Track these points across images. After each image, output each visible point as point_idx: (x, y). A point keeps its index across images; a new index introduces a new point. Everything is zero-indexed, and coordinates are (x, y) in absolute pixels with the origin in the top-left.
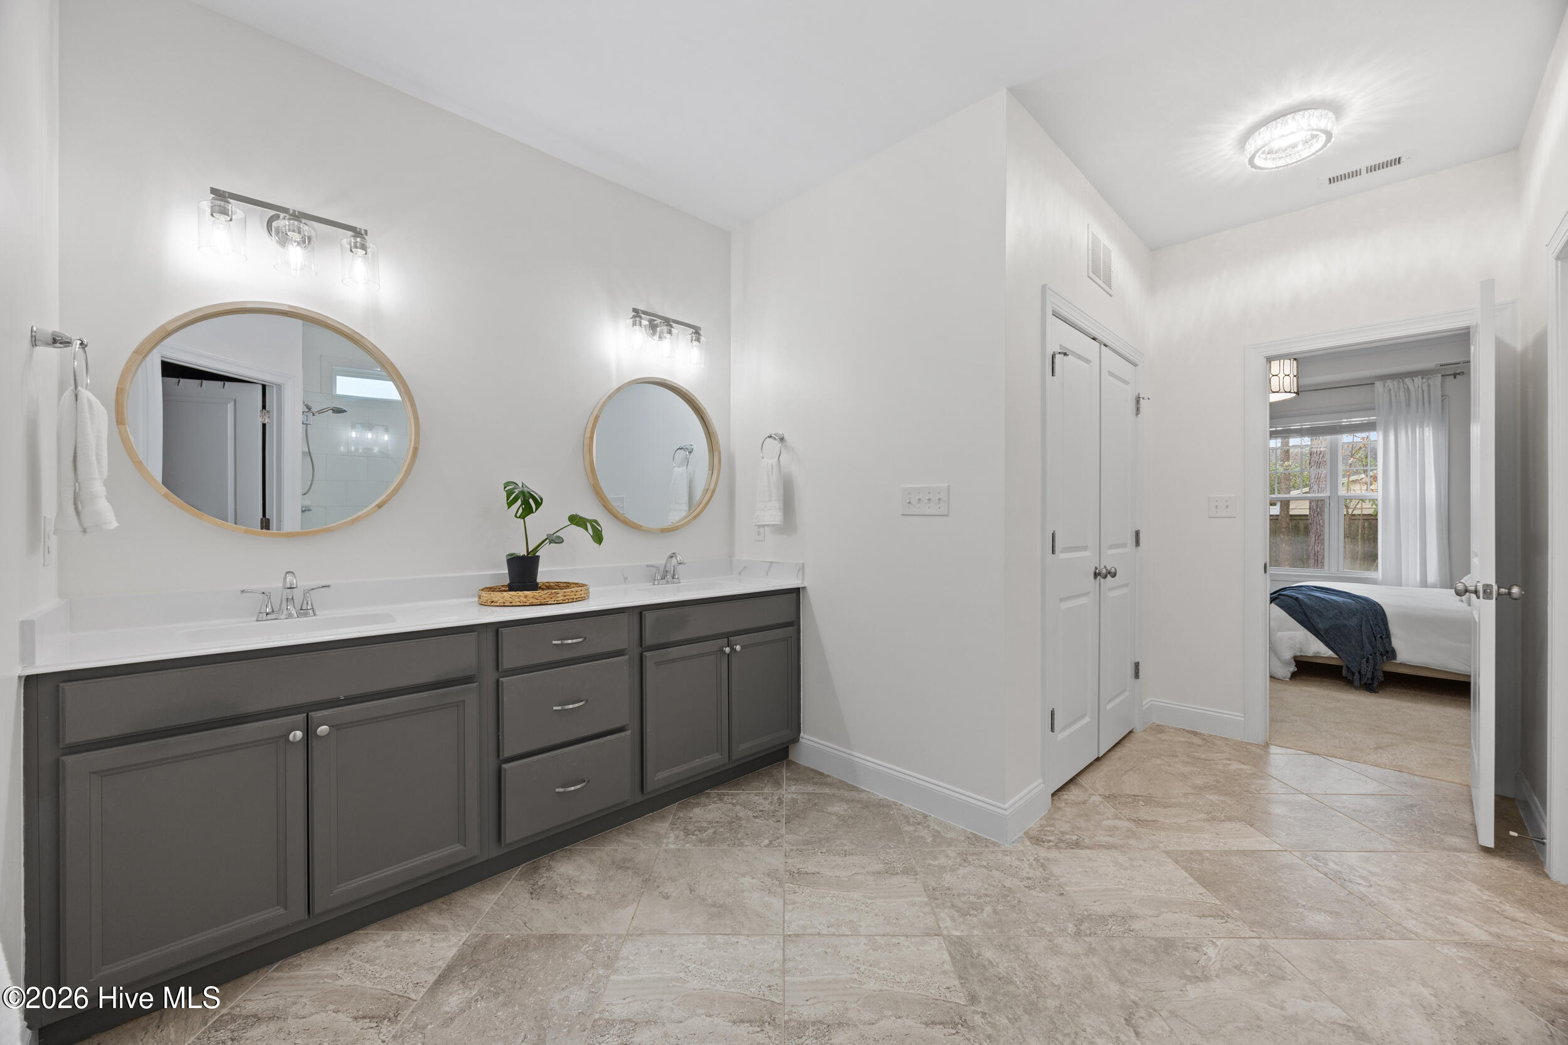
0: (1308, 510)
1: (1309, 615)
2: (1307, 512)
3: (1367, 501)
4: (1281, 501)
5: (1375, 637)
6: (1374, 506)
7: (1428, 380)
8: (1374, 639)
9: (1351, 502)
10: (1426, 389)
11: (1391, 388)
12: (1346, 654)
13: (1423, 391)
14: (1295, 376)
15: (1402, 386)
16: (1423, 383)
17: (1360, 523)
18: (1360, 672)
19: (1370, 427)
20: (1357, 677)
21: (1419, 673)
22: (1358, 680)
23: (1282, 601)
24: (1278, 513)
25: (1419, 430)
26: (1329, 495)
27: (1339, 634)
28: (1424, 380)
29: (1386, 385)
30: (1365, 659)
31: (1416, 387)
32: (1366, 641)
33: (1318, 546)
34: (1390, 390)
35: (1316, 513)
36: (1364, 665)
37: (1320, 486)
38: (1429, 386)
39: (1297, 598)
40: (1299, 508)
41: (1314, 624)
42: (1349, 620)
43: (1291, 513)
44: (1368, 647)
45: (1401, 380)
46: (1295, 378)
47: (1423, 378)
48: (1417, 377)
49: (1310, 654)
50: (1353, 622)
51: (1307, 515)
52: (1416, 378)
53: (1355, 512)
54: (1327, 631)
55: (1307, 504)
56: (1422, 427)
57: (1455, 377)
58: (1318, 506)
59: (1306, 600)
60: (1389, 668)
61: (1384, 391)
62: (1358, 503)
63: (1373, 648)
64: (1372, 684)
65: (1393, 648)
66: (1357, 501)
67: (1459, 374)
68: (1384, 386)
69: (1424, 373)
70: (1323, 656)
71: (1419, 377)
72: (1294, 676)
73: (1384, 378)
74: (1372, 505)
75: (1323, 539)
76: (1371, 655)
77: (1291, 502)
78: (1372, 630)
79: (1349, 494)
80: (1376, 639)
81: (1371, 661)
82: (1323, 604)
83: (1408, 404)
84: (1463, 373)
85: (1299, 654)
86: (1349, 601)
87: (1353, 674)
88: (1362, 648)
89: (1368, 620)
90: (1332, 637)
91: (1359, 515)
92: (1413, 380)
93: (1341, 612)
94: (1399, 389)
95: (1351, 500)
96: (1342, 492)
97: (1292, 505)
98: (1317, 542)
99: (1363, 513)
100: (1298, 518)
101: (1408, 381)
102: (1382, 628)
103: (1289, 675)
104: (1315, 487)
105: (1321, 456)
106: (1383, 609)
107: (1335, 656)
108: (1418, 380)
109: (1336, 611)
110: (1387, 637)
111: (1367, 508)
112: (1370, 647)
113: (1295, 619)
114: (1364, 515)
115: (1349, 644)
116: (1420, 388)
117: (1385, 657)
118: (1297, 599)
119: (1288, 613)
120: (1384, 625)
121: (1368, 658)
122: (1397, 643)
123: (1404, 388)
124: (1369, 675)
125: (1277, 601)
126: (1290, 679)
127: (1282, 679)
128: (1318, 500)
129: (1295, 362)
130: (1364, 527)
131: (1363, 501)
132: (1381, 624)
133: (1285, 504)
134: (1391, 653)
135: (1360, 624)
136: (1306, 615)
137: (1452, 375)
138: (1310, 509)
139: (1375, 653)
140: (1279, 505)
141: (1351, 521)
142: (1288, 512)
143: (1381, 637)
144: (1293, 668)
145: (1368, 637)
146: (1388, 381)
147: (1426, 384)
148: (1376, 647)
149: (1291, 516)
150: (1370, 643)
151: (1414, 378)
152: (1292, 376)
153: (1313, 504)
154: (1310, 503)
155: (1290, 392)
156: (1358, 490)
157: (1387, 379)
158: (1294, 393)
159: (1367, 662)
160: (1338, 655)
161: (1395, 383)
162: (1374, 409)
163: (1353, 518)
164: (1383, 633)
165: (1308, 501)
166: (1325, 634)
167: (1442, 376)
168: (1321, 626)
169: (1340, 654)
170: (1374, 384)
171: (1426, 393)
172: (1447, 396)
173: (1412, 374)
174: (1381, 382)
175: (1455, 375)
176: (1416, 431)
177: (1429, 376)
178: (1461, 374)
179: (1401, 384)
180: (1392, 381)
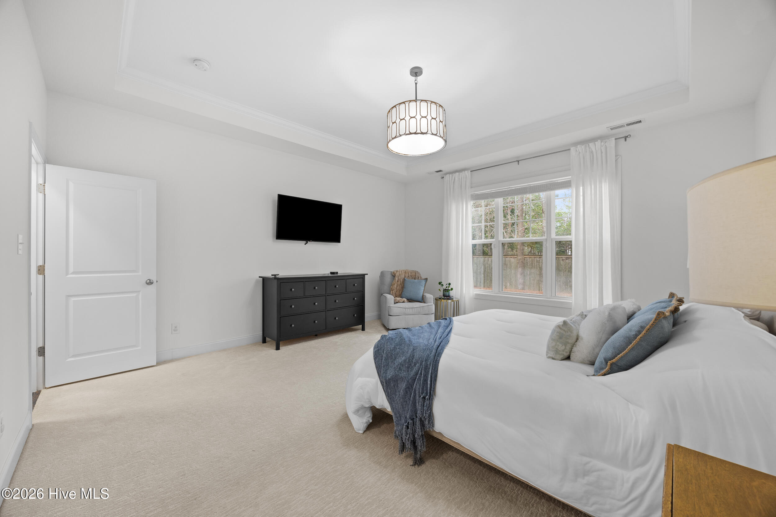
5: (420, 397)
7: (606, 143)
10: (603, 151)
11: (581, 152)
12: (395, 413)
13: (602, 152)
16: (602, 146)
18: (402, 438)
19: (567, 184)
27: (396, 387)
28: (603, 143)
29: (578, 150)
30: (406, 424)
31: (597, 149)
38: (606, 148)
42: (408, 371)
45: (587, 145)
47: (601, 142)
48: (597, 141)
49: (377, 407)
50: (410, 374)
54: (387, 384)
56: (601, 182)
57: (626, 140)
61: (576, 155)
67: (627, 136)
68: (576, 150)
69: (602, 138)
71: (599, 141)
73: (576, 144)
76: (413, 419)
80: (419, 400)
81: (410, 427)
82: (400, 348)
83: (592, 164)
87: (398, 439)
89: (421, 374)
90: (389, 391)
93: (406, 361)
94: (586, 152)
101: (591, 145)
102: (429, 386)
103: (364, 427)
108: (598, 143)
109: (403, 359)
116: (600, 151)
118: (387, 340)
119: (374, 356)
121: (409, 422)
123: (589, 151)
126: (364, 431)
132: (429, 380)
134: (428, 420)
135: (415, 377)
136: (382, 360)
137: (621, 137)
139: (416, 417)
143: (424, 398)
145: (415, 396)
146: (578, 146)
147: (604, 147)
148: (418, 409)
150: (415, 402)
155: (436, 135)
158: (440, 137)
159: (407, 427)
161: (583, 147)
162: (570, 170)
164: (427, 393)
166: (386, 386)
167: (616, 138)
168: (385, 376)
169: (392, 412)
170: (570, 149)
171: (604, 154)
172: (620, 156)
173: (594, 140)
174: (574, 147)
175: (626, 138)
176: (597, 187)
177: (606, 140)
178: (629, 136)
179: (588, 148)
180: (581, 145)
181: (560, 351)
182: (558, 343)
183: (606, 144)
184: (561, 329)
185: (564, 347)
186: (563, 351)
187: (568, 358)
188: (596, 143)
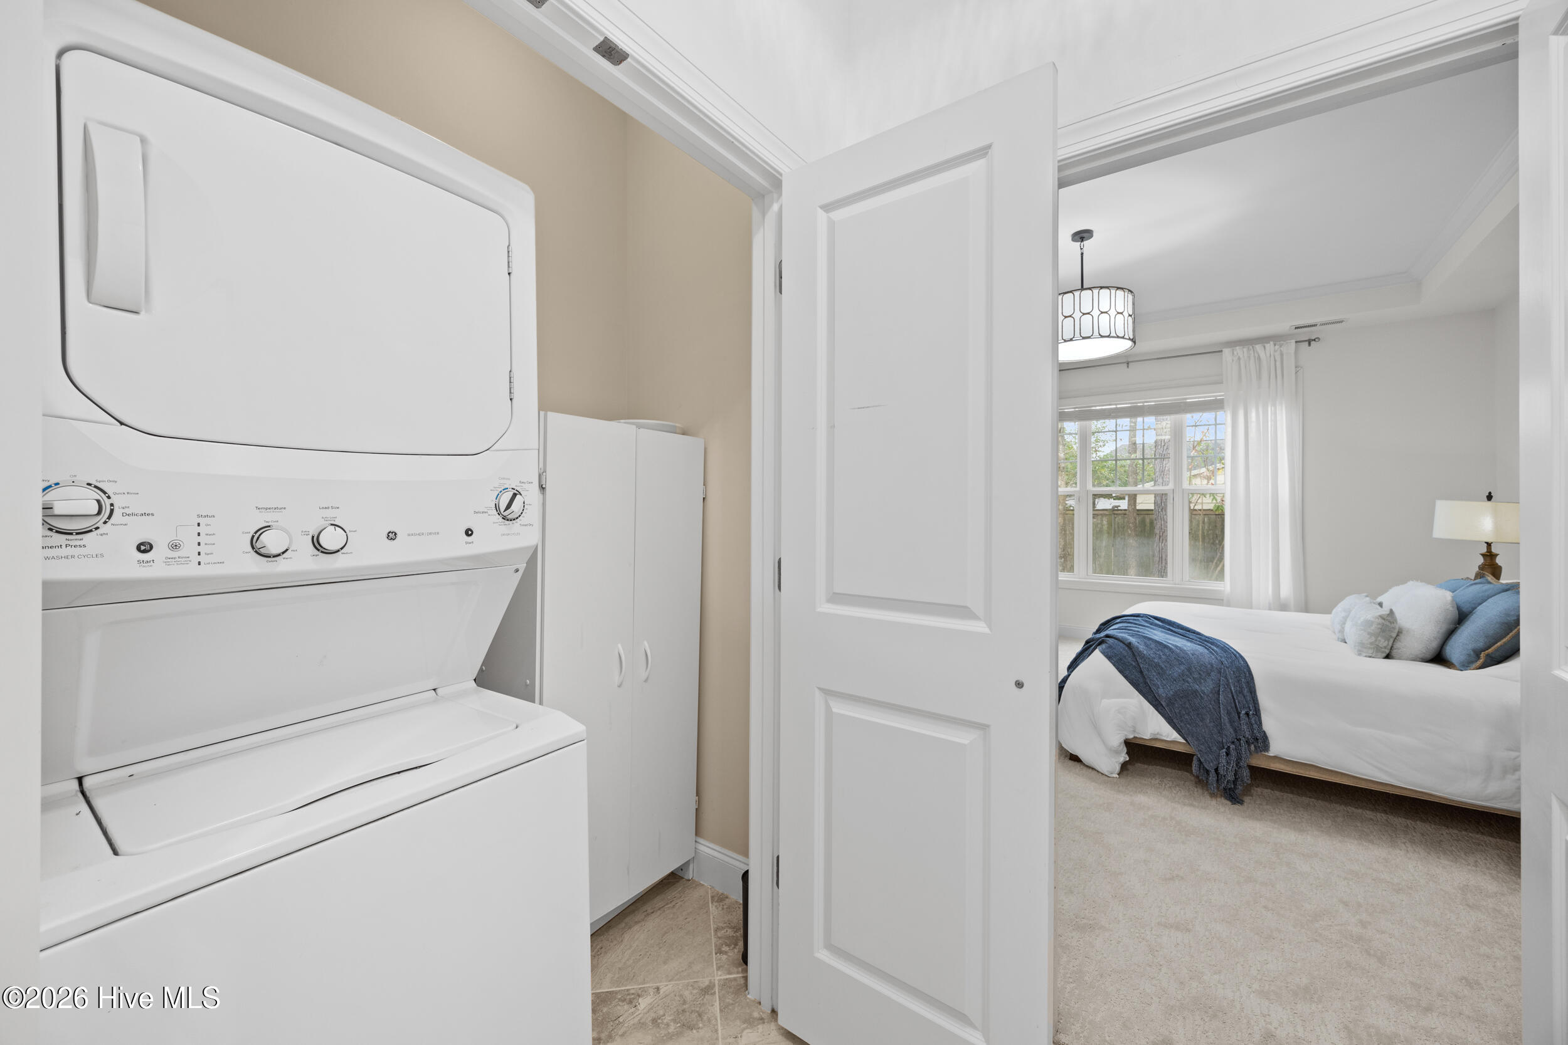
0: (1153, 505)
1: (1145, 672)
2: (1152, 507)
3: (1208, 496)
4: (1129, 495)
5: (1239, 714)
6: (1214, 501)
7: (1281, 347)
8: (1237, 717)
9: (1193, 496)
10: (1278, 358)
11: (1241, 356)
12: (1198, 739)
13: (1275, 361)
14: (1130, 315)
15: (1252, 354)
16: (1275, 351)
17: (1201, 518)
18: (1216, 770)
19: (1216, 405)
20: (1212, 777)
21: (1302, 771)
22: (1215, 782)
23: (1110, 647)
24: (1126, 508)
25: (1271, 409)
26: (1173, 487)
27: (1187, 705)
28: (1277, 347)
29: (1235, 353)
30: (1224, 750)
31: (1268, 355)
32: (1225, 719)
33: (1162, 543)
34: (1239, 359)
35: (1161, 508)
36: (1223, 760)
37: (1164, 480)
38: (1282, 355)
39: (1130, 643)
40: (1145, 502)
41: (1153, 688)
42: (1201, 683)
43: (1138, 508)
44: (1229, 731)
45: (1251, 347)
46: (1130, 317)
47: (1275, 345)
48: (1269, 343)
49: (1147, 737)
50: (1207, 687)
51: (1152, 510)
52: (1269, 345)
53: (1196, 508)
54: (1170, 702)
55: (1152, 498)
56: (1274, 405)
57: (1310, 345)
58: (1161, 500)
59: (1142, 647)
60: (1258, 762)
61: (1233, 361)
62: (1200, 497)
63: (1235, 731)
64: (1235, 788)
65: (1264, 732)
66: (1199, 495)
67: (1314, 340)
68: (1233, 353)
69: (1277, 339)
70: (1165, 738)
71: (1272, 343)
72: (1124, 767)
73: (1233, 344)
74: (1213, 500)
75: (1167, 536)
76: (1233, 743)
77: (1138, 496)
78: (1234, 701)
79: (1191, 487)
80: (1239, 717)
81: (1233, 753)
82: (1164, 654)
83: (1259, 377)
84: (1318, 338)
85: (1131, 736)
86: (1200, 649)
87: (1208, 772)
88: (1220, 732)
89: (1228, 685)
90: (1177, 711)
91: (1200, 510)
92: (1264, 347)
93: (1189, 669)
94: (1249, 357)
95: (1193, 494)
96: (1186, 485)
97: (1139, 499)
98: (1161, 539)
99: (1204, 508)
100: (1145, 512)
101: (1258, 347)
102: (1248, 699)
103: (1118, 768)
104: (1160, 480)
105: (1165, 448)
106: (1248, 665)
107: (1183, 741)
108: (1270, 346)
109: (1182, 667)
110: (1256, 715)
111: (1208, 504)
112: (1231, 730)
113: (1126, 677)
114: (1204, 510)
115: (1201, 724)
116: (1272, 357)
117: (1252, 747)
118: (1129, 645)
119: (1117, 669)
120: (1251, 693)
121: (1229, 747)
122: (1270, 724)
123: (1255, 357)
124: (1231, 777)
125: (1104, 646)
126: (1118, 774)
127: (1107, 774)
128: (1163, 494)
129: (1130, 296)
130: (1204, 522)
131: (1204, 495)
132: (1246, 691)
133: (1133, 498)
134: (1261, 741)
135: (1217, 689)
136: (1141, 672)
137: (1306, 341)
138: (1155, 503)
139: (1239, 740)
140: (1127, 498)
141: (1193, 516)
142: (1135, 506)
143: (1247, 714)
144: (1124, 757)
145: (1229, 713)
146: (1237, 348)
147: (1279, 352)
148: (1240, 730)
149: (1138, 510)
150: (1231, 722)
151: (1266, 345)
152: (1126, 314)
153: (1157, 498)
154: (1155, 497)
155: (1123, 338)
156: (1199, 484)
157: (1236, 346)
159: (1228, 754)
160: (1186, 740)
161: (1245, 350)
162: (1222, 383)
163: (1194, 513)
164: (1249, 707)
165: (1153, 496)
166: (1168, 705)
167: (1296, 342)
168: (1162, 692)
169: (1189, 739)
170: (1222, 351)
171: (1278, 364)
172: (1301, 367)
173: (1263, 340)
174: (1229, 349)
175: (1309, 342)
176: (1267, 411)
177: (1282, 342)
178: (1317, 340)
179: (1252, 352)
180: (1241, 347)
181: (1381, 648)
182: (1379, 638)
183: (1282, 349)
184: (1384, 619)
185: (1387, 642)
186: (1385, 647)
187: (1388, 657)
188: (1267, 346)
